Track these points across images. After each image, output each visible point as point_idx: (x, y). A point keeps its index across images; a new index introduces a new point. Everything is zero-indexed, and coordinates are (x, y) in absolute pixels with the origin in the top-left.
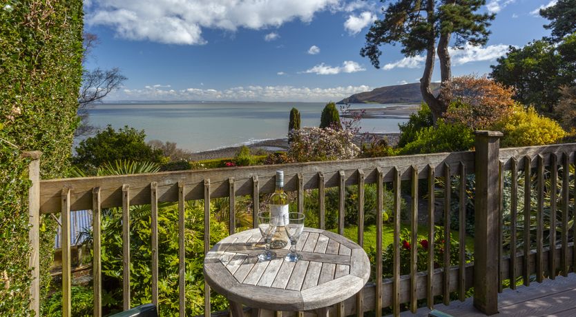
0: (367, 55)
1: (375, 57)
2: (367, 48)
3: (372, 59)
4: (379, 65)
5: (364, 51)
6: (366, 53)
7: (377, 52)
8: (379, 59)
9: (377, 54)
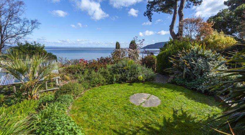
0: (146, 15)
1: (150, 16)
2: (147, 12)
3: (149, 17)
4: (152, 20)
5: (145, 13)
6: (146, 14)
7: (151, 13)
8: (152, 17)
9: (151, 15)
